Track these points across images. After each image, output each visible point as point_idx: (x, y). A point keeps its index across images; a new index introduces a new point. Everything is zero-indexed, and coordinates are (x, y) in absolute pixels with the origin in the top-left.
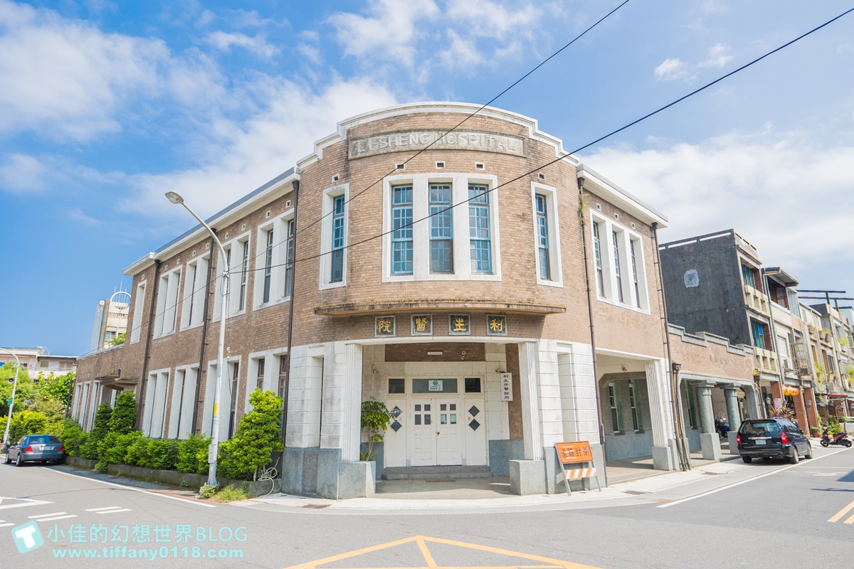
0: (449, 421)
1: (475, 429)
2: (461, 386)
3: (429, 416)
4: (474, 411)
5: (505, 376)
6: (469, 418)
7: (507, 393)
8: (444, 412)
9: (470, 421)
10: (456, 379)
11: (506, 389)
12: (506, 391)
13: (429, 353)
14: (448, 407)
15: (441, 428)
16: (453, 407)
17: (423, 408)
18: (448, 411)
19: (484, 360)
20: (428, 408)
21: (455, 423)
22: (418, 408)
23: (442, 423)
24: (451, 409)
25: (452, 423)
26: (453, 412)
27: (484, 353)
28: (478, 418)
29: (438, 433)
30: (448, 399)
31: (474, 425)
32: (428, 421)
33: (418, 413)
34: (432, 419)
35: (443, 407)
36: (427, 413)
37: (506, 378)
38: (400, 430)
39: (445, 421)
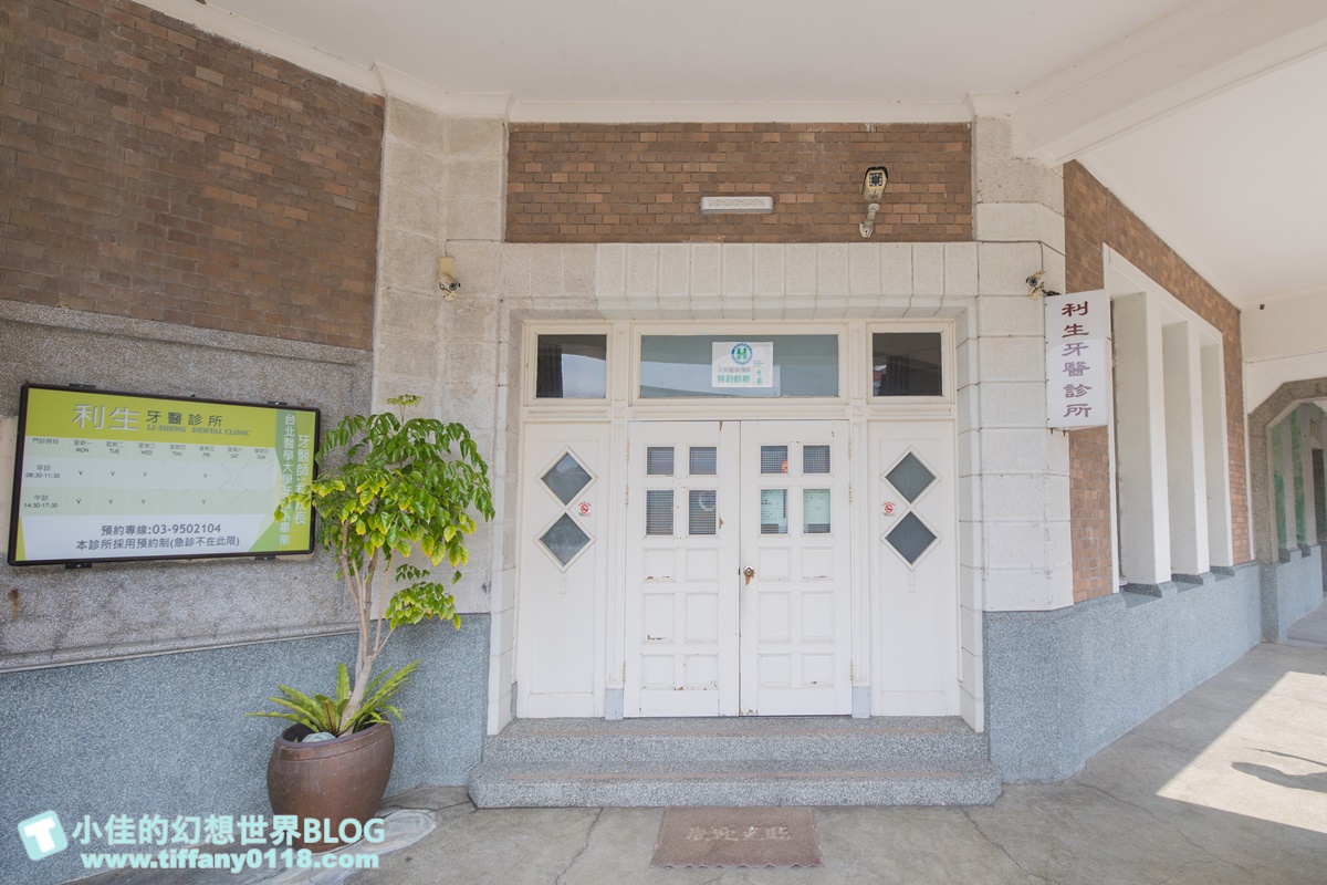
0: (796, 521)
1: (911, 556)
2: (856, 367)
3: (710, 497)
4: (910, 476)
5: (1069, 309)
6: (889, 509)
7: (1081, 390)
8: (774, 481)
9: (892, 522)
10: (835, 337)
11: (1075, 369)
12: (1076, 381)
13: (709, 204)
14: (795, 459)
15: (767, 554)
16: (817, 458)
17: (681, 461)
18: (795, 478)
19: (966, 235)
20: (703, 459)
21: (826, 529)
22: (659, 460)
23: (769, 529)
24: (808, 468)
25: (813, 529)
26: (817, 480)
27: (967, 208)
28: (932, 508)
29: (750, 574)
30: (799, 423)
31: (911, 538)
32: (704, 518)
33: (660, 483)
34: (723, 509)
35: (773, 459)
36: (703, 482)
37: (1076, 318)
38: (583, 558)
39: (780, 522)
